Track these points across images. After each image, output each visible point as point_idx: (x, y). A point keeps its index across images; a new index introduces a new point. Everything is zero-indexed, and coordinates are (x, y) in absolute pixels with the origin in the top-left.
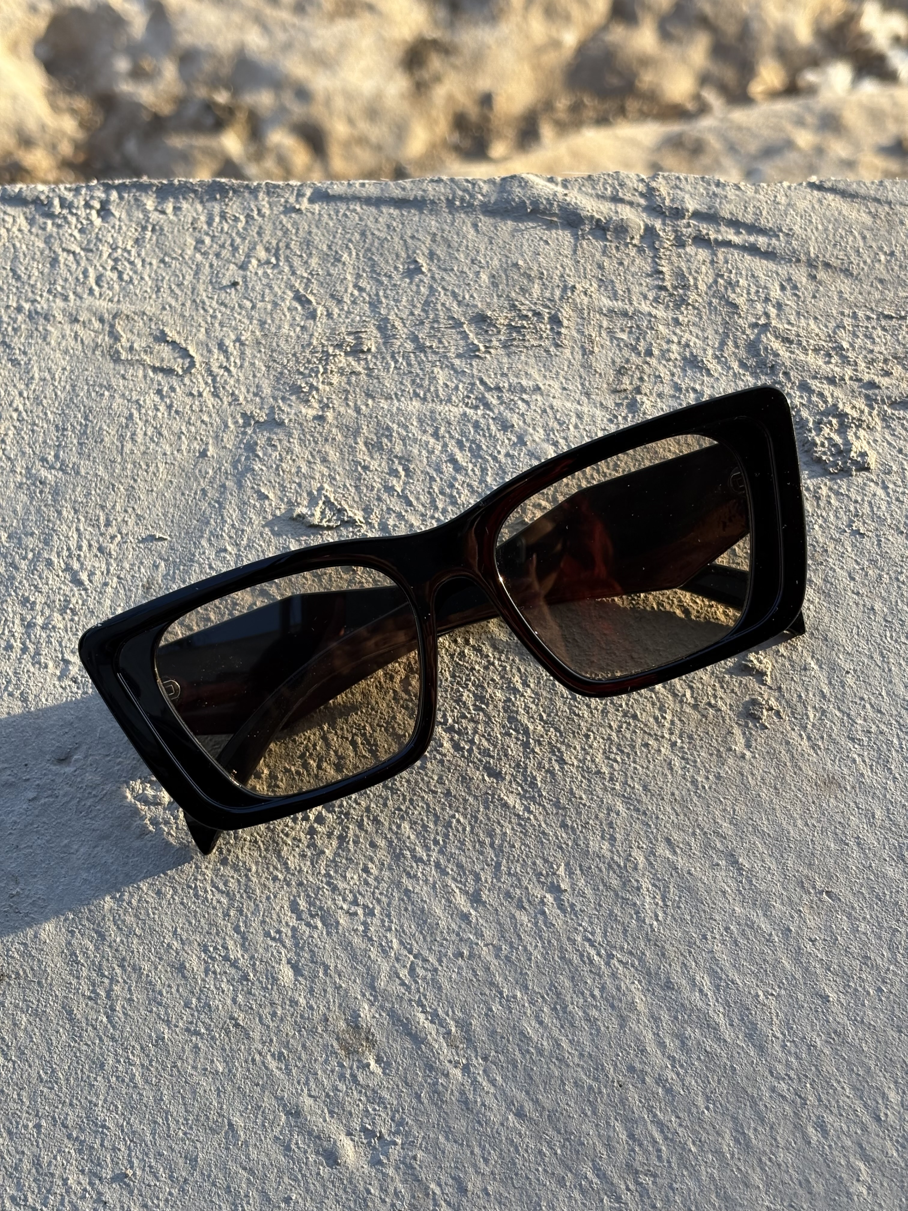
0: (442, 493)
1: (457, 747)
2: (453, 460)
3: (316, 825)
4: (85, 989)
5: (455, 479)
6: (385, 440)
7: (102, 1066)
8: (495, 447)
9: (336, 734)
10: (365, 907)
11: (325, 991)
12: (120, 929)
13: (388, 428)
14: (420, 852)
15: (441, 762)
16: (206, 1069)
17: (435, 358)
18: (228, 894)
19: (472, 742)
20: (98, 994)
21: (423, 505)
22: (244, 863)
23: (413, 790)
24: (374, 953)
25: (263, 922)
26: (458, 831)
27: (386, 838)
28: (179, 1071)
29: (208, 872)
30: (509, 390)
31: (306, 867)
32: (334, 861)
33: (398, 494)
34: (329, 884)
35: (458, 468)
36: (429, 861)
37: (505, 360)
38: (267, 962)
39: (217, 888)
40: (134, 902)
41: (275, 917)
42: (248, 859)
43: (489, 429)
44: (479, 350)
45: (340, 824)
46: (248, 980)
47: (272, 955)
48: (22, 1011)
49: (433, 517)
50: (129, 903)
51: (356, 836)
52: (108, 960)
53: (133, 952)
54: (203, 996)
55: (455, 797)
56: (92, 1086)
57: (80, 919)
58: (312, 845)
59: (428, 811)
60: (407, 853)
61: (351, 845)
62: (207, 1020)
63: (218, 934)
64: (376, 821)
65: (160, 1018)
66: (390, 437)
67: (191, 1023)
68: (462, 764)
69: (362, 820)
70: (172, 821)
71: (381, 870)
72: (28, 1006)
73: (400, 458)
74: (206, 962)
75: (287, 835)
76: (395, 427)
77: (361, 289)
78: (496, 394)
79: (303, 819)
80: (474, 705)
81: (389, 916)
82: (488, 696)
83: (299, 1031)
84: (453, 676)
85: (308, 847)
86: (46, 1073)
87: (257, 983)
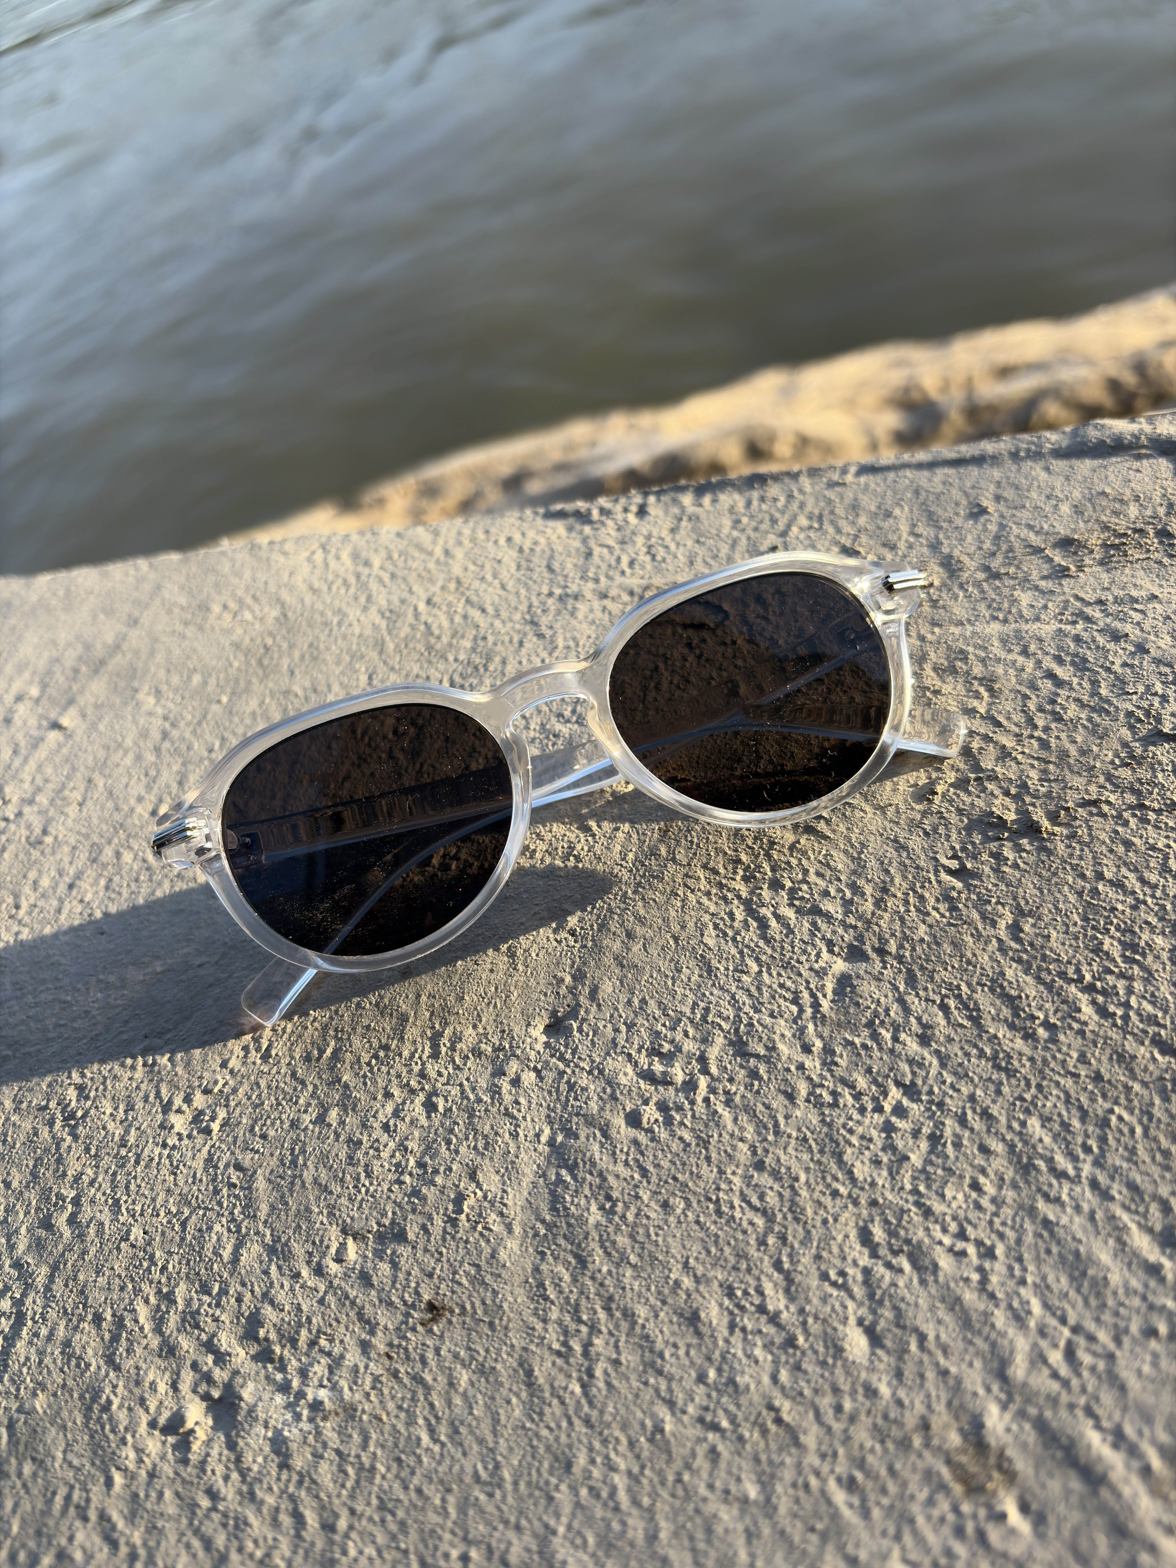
0: (1041, 709)
1: (1103, 1012)
2: (1051, 675)
3: (893, 1119)
4: (553, 1338)
5: (1058, 695)
6: (959, 664)
7: (568, 1466)
8: (1106, 658)
9: (917, 995)
10: (979, 1243)
11: (922, 1376)
12: (608, 1254)
13: (962, 651)
14: (1062, 1162)
15: (1081, 1033)
16: (727, 1492)
17: (1012, 582)
18: (764, 1213)
19: (1127, 1005)
20: (570, 1349)
21: (1016, 725)
22: (789, 1169)
23: (1041, 1072)
24: (1000, 1318)
25: (818, 1257)
26: (1121, 1132)
27: (1004, 1140)
28: (685, 1490)
29: (737, 1180)
30: (1115, 602)
31: (882, 1178)
32: (924, 1171)
33: (982, 717)
34: (918, 1204)
35: (1059, 683)
36: (1079, 1176)
37: (1104, 576)
38: (825, 1321)
39: (749, 1203)
40: (630, 1217)
41: (835, 1250)
42: (794, 1164)
43: (1094, 641)
44: (1068, 569)
45: (929, 1118)
46: (796, 1347)
47: (833, 1309)
48: (464, 1365)
49: (1031, 737)
50: (623, 1217)
51: (956, 1135)
52: (588, 1298)
53: (624, 1289)
54: (726, 1367)
55: (1109, 1082)
56: (550, 1499)
57: (555, 1236)
58: (889, 1147)
59: (1068, 1101)
60: (1041, 1164)
61: (950, 1150)
62: (732, 1408)
63: (749, 1270)
64: (986, 1115)
65: (659, 1395)
66: (965, 659)
67: (706, 1409)
68: (1114, 1036)
69: (964, 1114)
70: (687, 1106)
71: (1000, 1188)
72: (472, 1358)
73: (981, 680)
74: (731, 1313)
75: (851, 1131)
76: (971, 649)
77: (918, 536)
78: (1097, 608)
79: (874, 1110)
80: (1123, 956)
81: (1020, 1259)
82: (1142, 944)
83: (882, 1442)
84: (1086, 919)
85: (884, 1149)
86: (486, 1468)
87: (809, 1352)
